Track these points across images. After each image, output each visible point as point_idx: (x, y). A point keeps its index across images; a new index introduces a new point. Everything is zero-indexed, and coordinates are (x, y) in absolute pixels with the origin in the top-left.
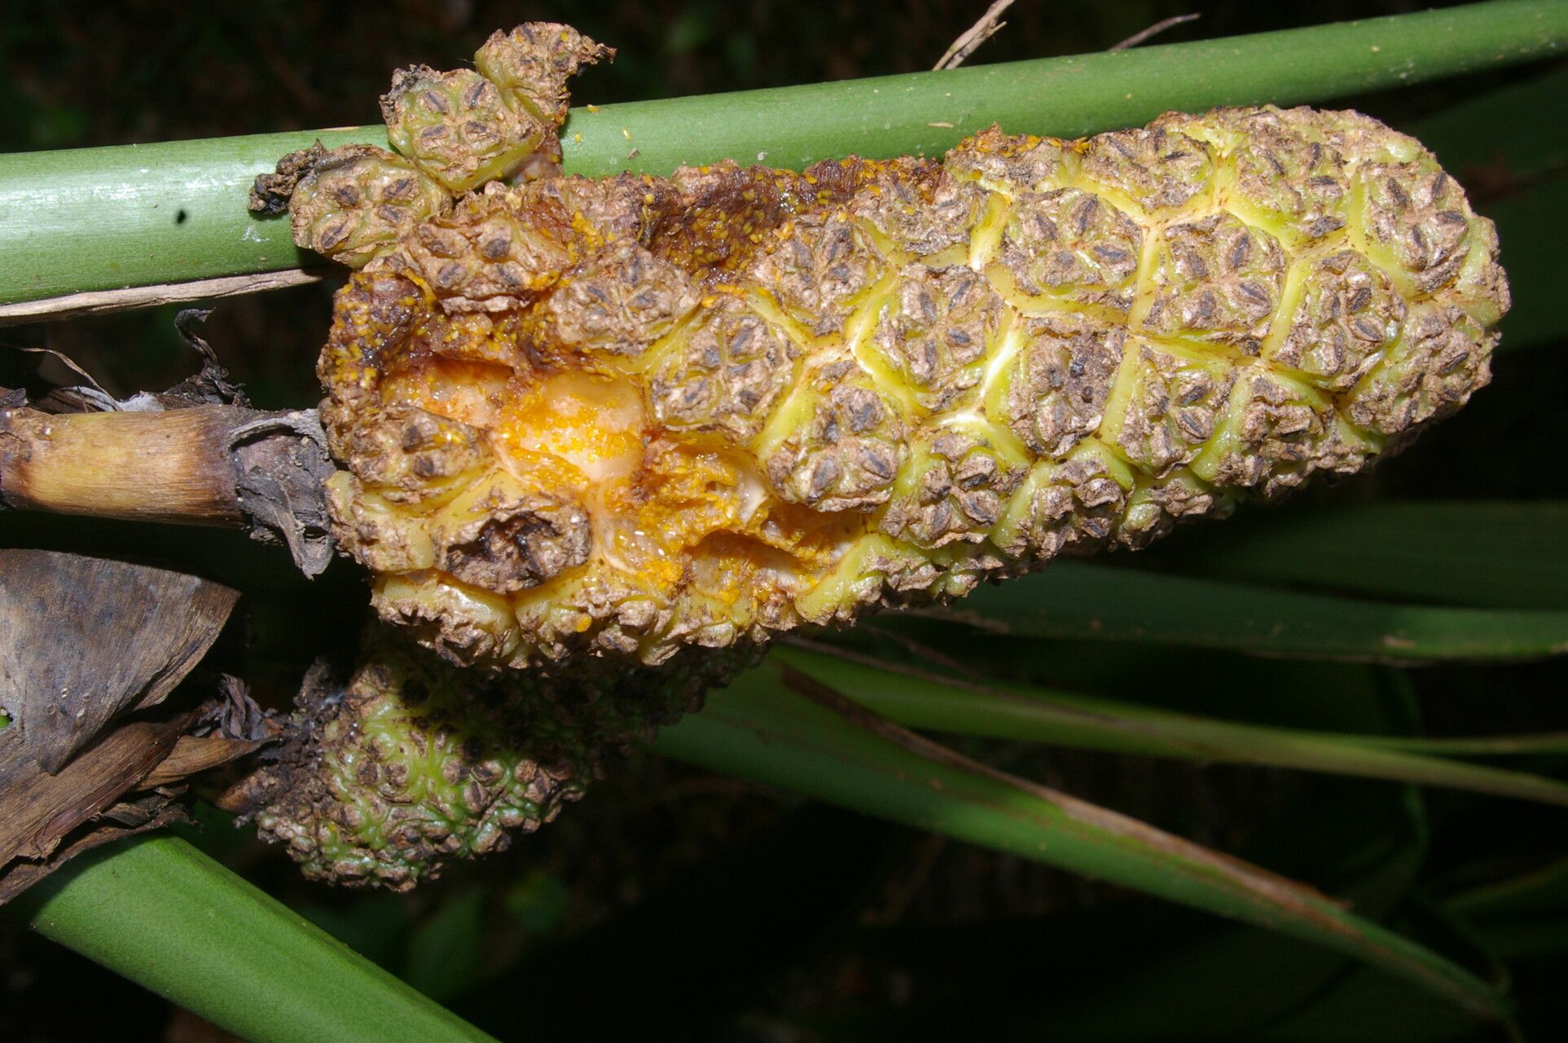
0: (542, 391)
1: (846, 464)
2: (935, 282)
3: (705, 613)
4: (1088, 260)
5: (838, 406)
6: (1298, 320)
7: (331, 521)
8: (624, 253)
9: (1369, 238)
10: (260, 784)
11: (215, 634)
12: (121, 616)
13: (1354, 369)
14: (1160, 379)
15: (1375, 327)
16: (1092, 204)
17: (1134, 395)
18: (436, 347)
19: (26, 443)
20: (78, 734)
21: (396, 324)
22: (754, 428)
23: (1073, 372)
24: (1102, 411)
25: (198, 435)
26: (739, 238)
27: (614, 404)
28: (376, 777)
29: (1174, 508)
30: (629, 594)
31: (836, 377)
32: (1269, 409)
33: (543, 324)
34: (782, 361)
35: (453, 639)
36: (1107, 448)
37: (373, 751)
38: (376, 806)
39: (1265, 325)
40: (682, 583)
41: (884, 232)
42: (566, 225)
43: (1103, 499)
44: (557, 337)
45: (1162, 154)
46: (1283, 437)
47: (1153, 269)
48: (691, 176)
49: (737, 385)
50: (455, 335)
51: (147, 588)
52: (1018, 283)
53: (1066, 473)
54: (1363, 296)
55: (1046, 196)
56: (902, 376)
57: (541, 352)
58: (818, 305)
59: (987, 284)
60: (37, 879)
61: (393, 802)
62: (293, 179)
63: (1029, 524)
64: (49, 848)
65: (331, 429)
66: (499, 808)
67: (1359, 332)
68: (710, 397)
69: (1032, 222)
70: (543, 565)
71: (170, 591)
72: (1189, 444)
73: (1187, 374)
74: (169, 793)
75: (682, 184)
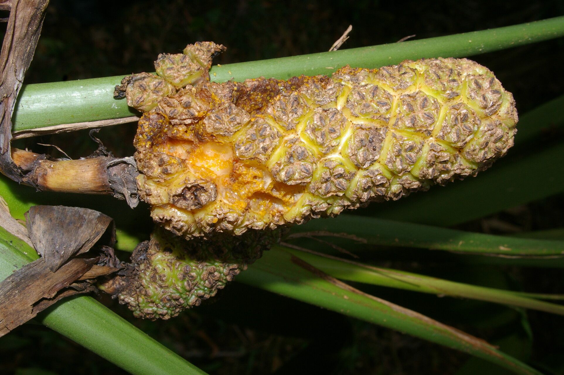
0: (202, 148)
1: (296, 170)
2: (325, 114)
3: (254, 218)
4: (375, 106)
5: (294, 152)
6: (443, 125)
7: (138, 189)
8: (227, 105)
9: (468, 98)
10: (119, 284)
11: (104, 230)
12: (75, 223)
13: (463, 141)
14: (399, 143)
15: (470, 127)
16: (376, 88)
17: (390, 148)
18: (170, 135)
19: (45, 170)
20: (62, 259)
21: (157, 128)
22: (267, 159)
23: (369, 141)
24: (380, 154)
25: (98, 165)
26: (266, 101)
27: (225, 152)
28: (156, 279)
29: (407, 186)
30: (230, 211)
31: (293, 143)
32: (435, 153)
33: (202, 127)
34: (276, 138)
35: (175, 226)
36: (382, 166)
37: (155, 270)
38: (156, 288)
39: (433, 126)
40: (247, 208)
41: (309, 98)
42: (209, 97)
43: (381, 182)
44: (206, 131)
45: (401, 73)
46: (441, 162)
47: (396, 108)
48: (249, 82)
49: (261, 145)
50: (175, 131)
51: (83, 216)
52: (352, 113)
53: (369, 173)
54: (465, 117)
55: (362, 86)
56: (314, 142)
57: (201, 136)
58: (288, 120)
59: (342, 114)
60: (49, 306)
61: (162, 287)
62: (126, 84)
63: (357, 190)
64: (53, 295)
65: (137, 161)
66: (196, 290)
67: (465, 128)
68: (253, 148)
69: (356, 94)
70: (202, 201)
71: (90, 217)
72: (409, 164)
73: (407, 142)
74: (90, 282)
75: (246, 84)
